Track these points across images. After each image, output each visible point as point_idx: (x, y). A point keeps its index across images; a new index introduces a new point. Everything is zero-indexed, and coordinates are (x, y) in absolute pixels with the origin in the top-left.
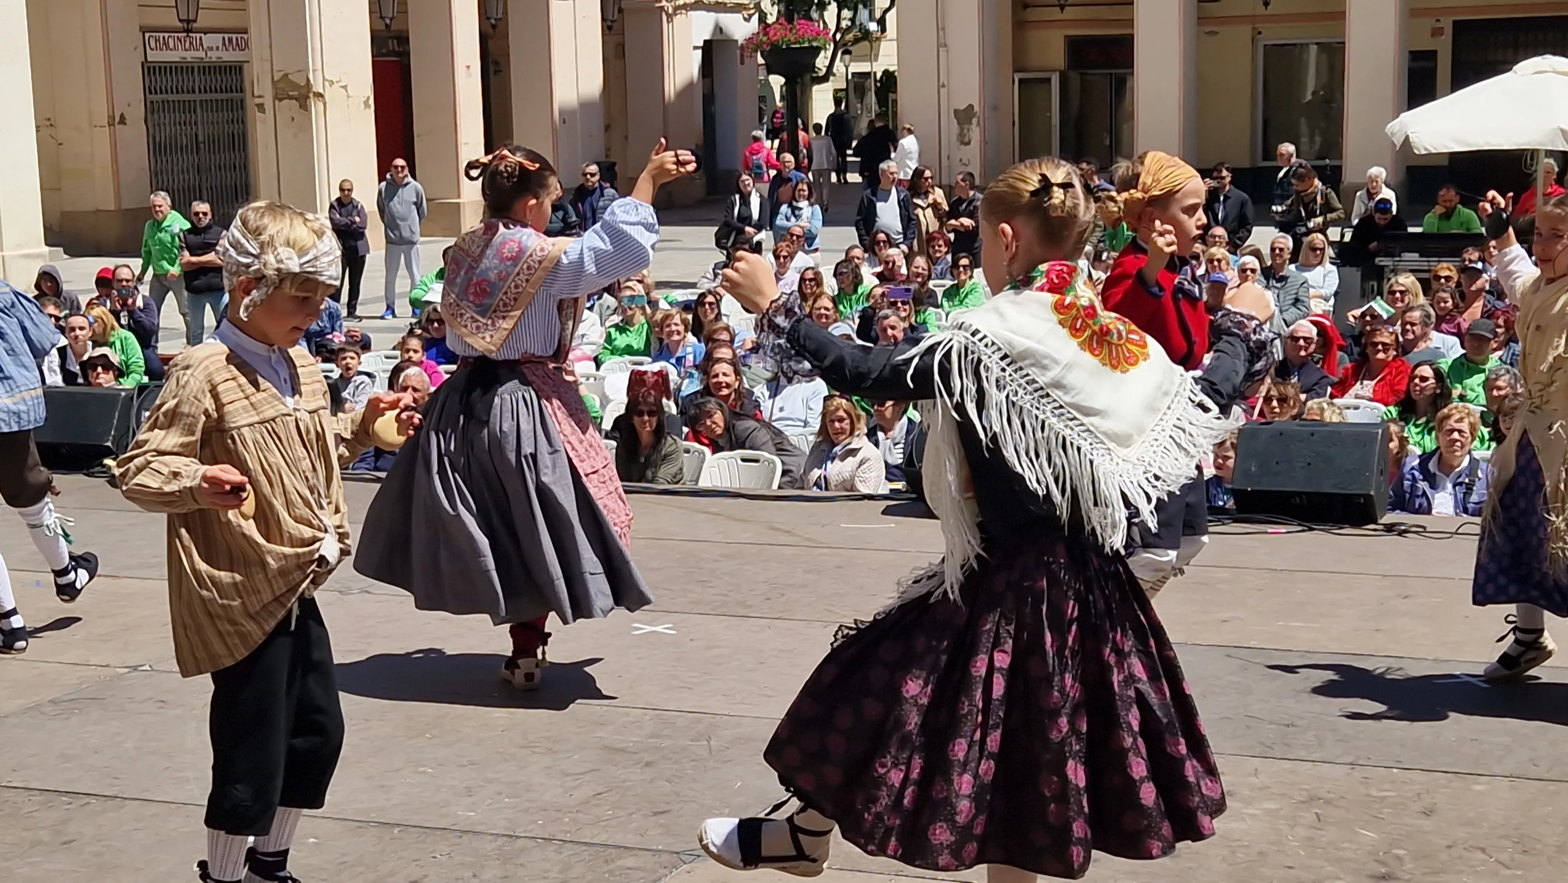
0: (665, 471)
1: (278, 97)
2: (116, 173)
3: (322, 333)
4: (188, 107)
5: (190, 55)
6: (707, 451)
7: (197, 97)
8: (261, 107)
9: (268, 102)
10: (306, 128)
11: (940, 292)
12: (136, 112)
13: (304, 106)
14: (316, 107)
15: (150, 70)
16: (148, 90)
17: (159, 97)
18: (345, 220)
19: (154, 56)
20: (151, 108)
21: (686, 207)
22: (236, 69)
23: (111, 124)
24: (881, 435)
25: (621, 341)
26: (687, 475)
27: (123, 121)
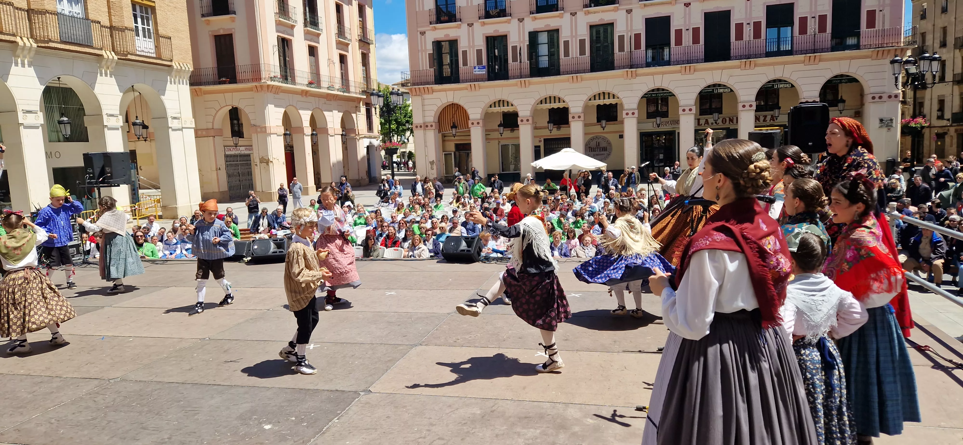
0: (375, 254)
1: (261, 162)
2: (218, 182)
3: (281, 222)
4: (237, 165)
5: (237, 152)
6: (385, 248)
7: (239, 163)
8: (256, 165)
9: (258, 163)
10: (268, 170)
11: (433, 207)
12: (223, 167)
13: (268, 164)
14: (271, 164)
15: (226, 156)
16: (226, 161)
17: (229, 163)
18: (282, 193)
19: (227, 153)
20: (227, 166)
21: (365, 186)
22: (249, 155)
23: (217, 170)
24: (427, 242)
25: (358, 221)
26: (380, 254)
27: (220, 169)
